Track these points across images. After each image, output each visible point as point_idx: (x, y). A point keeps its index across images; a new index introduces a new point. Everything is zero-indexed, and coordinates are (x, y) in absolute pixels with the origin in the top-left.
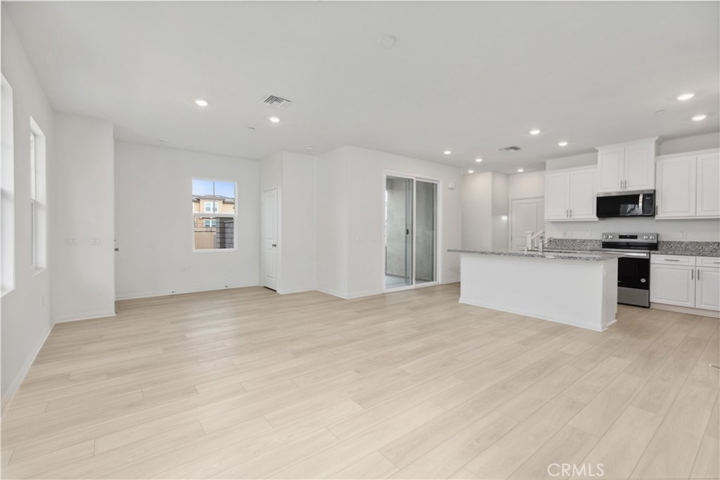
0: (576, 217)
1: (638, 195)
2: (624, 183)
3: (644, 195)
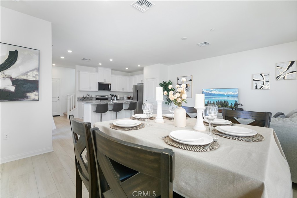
0: (92, 90)
1: (108, 84)
2: (105, 80)
3: (110, 84)
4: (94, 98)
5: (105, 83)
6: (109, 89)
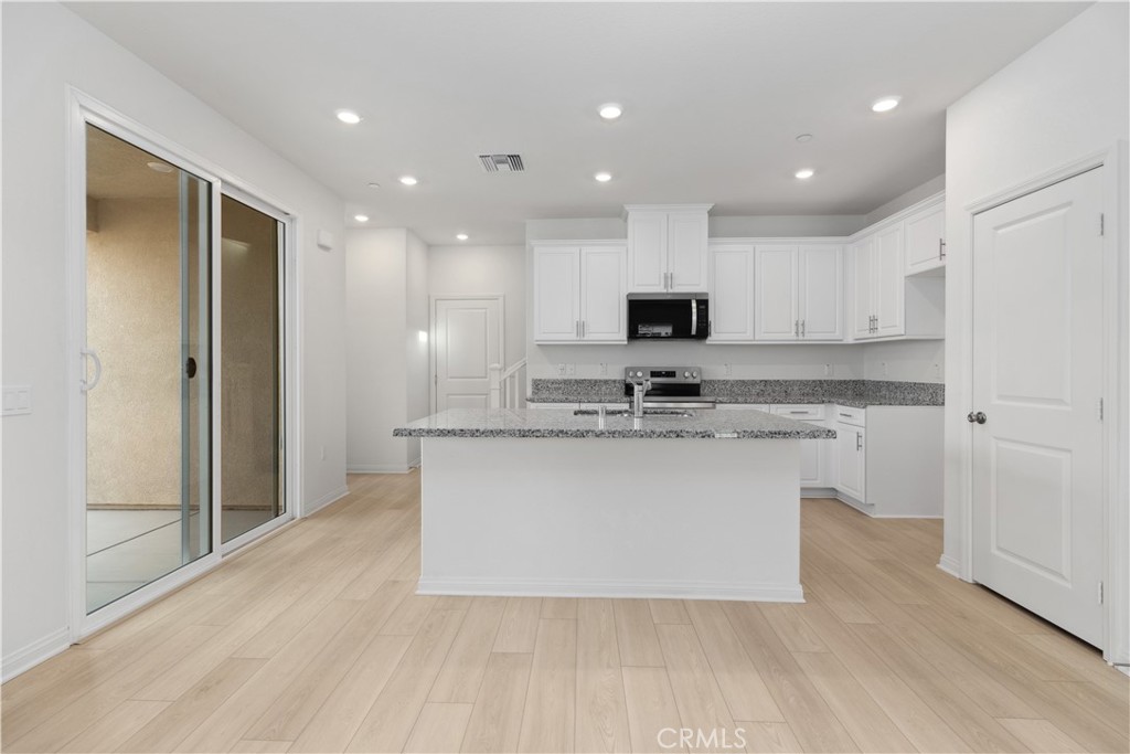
0: (593, 336)
1: (690, 302)
2: (669, 278)
3: (698, 301)
4: (614, 381)
5: (669, 297)
6: (694, 332)
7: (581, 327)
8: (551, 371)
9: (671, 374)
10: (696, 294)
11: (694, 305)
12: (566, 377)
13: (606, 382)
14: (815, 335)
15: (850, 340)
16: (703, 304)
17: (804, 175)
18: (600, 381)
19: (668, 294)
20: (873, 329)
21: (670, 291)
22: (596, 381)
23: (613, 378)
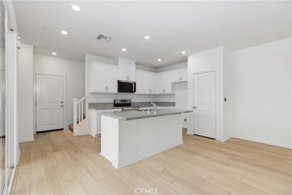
0: (109, 91)
2: (128, 77)
3: (134, 84)
4: (111, 103)
5: (128, 82)
6: (133, 91)
7: (106, 88)
8: (94, 101)
9: (125, 101)
10: (133, 82)
11: (133, 84)
12: (99, 102)
13: (109, 103)
14: (152, 93)
15: (157, 94)
16: (135, 84)
17: (159, 60)
18: (108, 103)
19: (127, 81)
20: (164, 92)
21: (128, 80)
22: (107, 103)
23: (111, 102)
